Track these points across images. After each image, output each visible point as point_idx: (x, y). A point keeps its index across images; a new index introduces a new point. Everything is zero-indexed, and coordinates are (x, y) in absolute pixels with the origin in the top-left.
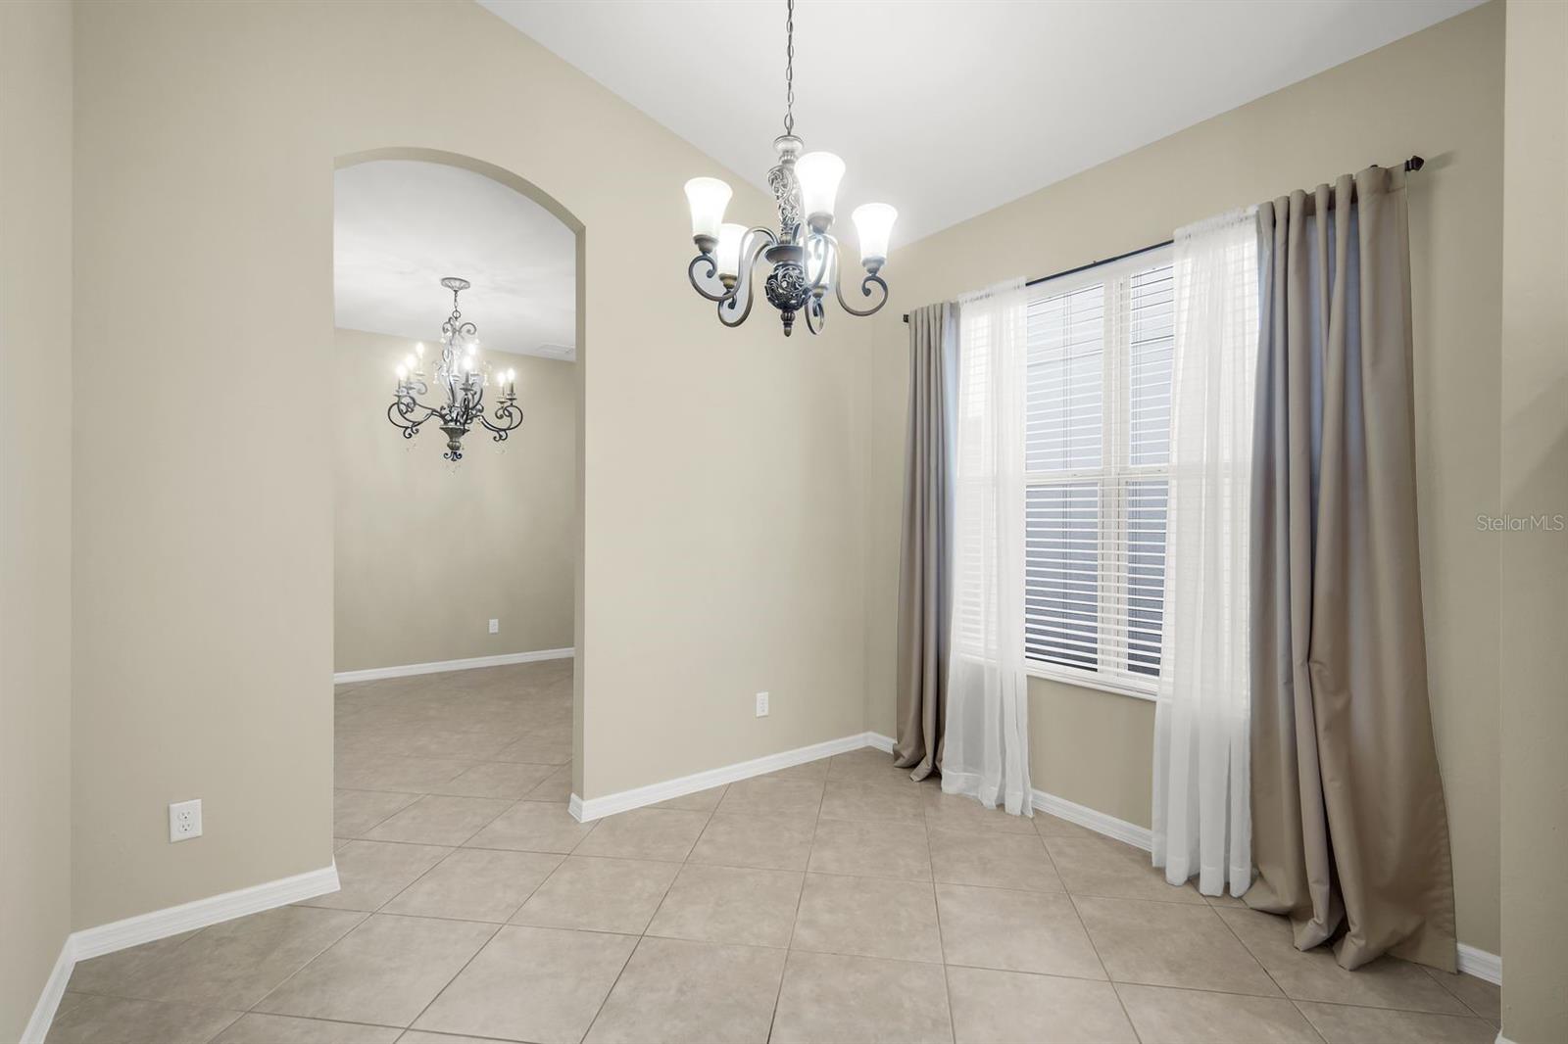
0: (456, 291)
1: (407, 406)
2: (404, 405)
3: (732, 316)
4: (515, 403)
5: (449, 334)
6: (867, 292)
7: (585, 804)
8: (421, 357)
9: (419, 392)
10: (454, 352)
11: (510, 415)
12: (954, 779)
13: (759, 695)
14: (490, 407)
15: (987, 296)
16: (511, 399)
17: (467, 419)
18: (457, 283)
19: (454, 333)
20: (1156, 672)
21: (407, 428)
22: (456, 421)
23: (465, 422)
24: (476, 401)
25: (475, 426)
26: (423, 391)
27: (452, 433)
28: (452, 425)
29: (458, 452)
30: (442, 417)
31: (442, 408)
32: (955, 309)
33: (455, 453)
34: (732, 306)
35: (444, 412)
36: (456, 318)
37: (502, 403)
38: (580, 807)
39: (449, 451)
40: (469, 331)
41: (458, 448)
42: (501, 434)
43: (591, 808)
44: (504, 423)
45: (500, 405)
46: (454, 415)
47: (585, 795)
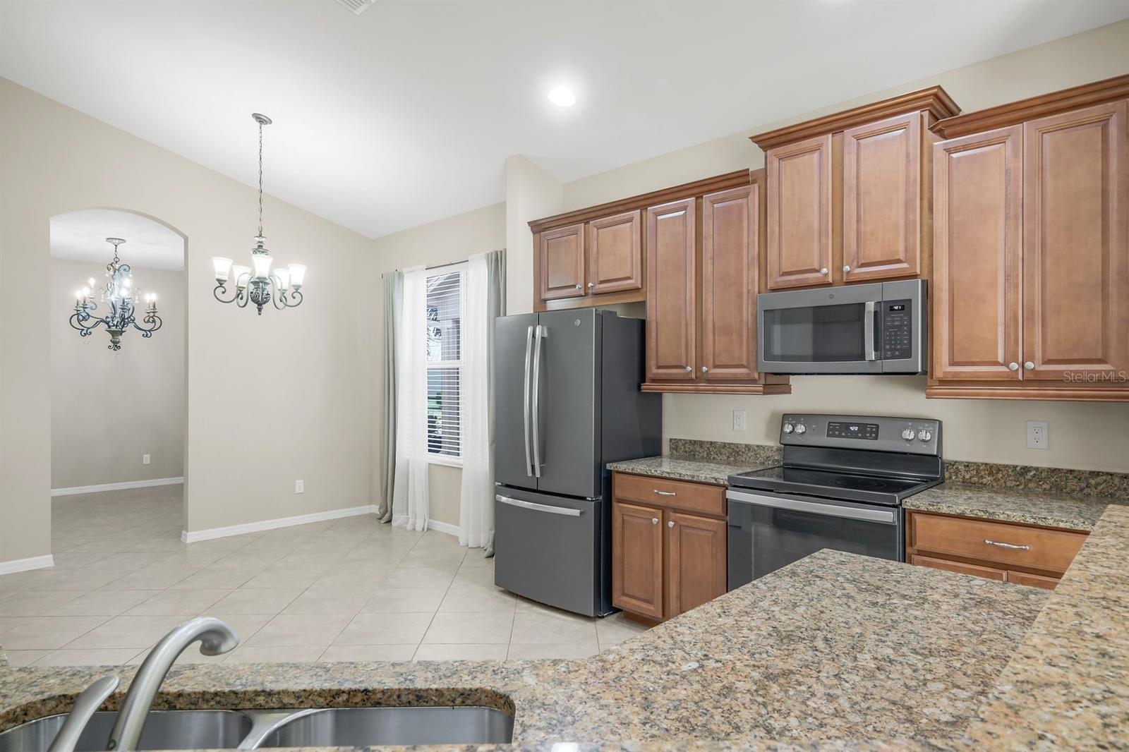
0: (116, 246)
1: (84, 317)
2: (81, 315)
3: (242, 303)
4: (156, 314)
5: (112, 273)
6: (294, 298)
7: (189, 534)
8: (93, 287)
9: (91, 308)
10: (115, 284)
11: (154, 321)
12: (397, 520)
13: (297, 481)
14: (139, 318)
15: (413, 271)
16: (154, 312)
17: (124, 324)
18: (117, 241)
19: (115, 272)
20: (458, 455)
21: (83, 330)
22: (117, 326)
23: (123, 327)
24: (130, 314)
25: (130, 328)
26: (94, 307)
27: (114, 333)
28: (114, 328)
29: (118, 345)
30: (107, 323)
31: (107, 317)
32: (401, 276)
33: (116, 345)
34: (242, 299)
35: (108, 320)
36: (116, 262)
37: (148, 313)
38: (186, 536)
39: (112, 345)
40: (125, 270)
41: (118, 342)
42: (147, 334)
43: (192, 537)
44: (149, 326)
45: (147, 315)
46: (115, 323)
47: (189, 529)
